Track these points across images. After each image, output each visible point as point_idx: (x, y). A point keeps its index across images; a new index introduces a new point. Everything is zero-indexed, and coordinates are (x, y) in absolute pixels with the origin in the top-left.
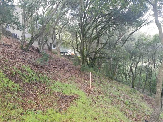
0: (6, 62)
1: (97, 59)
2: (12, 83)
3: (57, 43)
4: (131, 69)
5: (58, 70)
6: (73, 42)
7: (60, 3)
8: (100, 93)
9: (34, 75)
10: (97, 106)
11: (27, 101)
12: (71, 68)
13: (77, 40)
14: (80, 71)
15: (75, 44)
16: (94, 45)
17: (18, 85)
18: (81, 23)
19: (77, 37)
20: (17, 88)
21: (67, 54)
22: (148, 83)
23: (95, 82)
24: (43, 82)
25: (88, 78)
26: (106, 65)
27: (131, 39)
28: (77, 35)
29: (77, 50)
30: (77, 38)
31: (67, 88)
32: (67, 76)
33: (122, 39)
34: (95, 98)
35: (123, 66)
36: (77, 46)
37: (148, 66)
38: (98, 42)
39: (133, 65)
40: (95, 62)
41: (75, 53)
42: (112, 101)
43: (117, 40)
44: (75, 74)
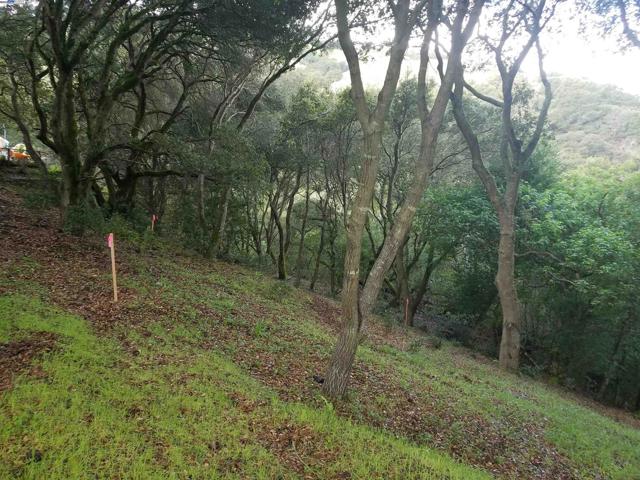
1: (143, 181)
4: (274, 216)
6: (19, 100)
8: (160, 313)
10: (142, 365)
12: (14, 222)
13: (34, 87)
14: (61, 231)
15: (27, 107)
16: (126, 117)
18: (47, 7)
19: (37, 74)
22: (326, 259)
23: (136, 273)
25: (102, 262)
26: (186, 203)
27: (268, 101)
28: (31, 63)
29: (38, 137)
30: (37, 79)
33: (238, 99)
34: (134, 336)
35: (247, 204)
36: (38, 118)
37: (327, 202)
38: (142, 105)
39: (280, 200)
40: (133, 193)
41: (30, 150)
42: (205, 334)
43: (219, 100)
44: (38, 246)
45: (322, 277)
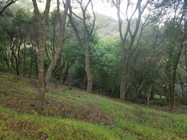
4: (13, 53)
22: (34, 67)
27: (6, 13)
35: (2, 50)
37: (32, 48)
39: (15, 48)
45: (33, 73)
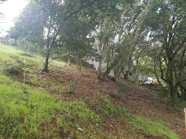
0: (86, 92)
2: (93, 113)
3: (134, 70)
5: (138, 103)
6: (156, 68)
7: (138, 27)
9: (112, 106)
11: (108, 135)
12: (155, 101)
13: (160, 65)
14: (167, 105)
15: (157, 70)
17: (98, 116)
18: (165, 44)
19: (161, 61)
20: (98, 119)
21: (147, 82)
24: (122, 116)
25: (181, 116)
28: (160, 59)
29: (161, 78)
30: (161, 63)
31: (151, 126)
32: (150, 111)
36: (161, 73)
41: (158, 81)
44: (161, 109)
